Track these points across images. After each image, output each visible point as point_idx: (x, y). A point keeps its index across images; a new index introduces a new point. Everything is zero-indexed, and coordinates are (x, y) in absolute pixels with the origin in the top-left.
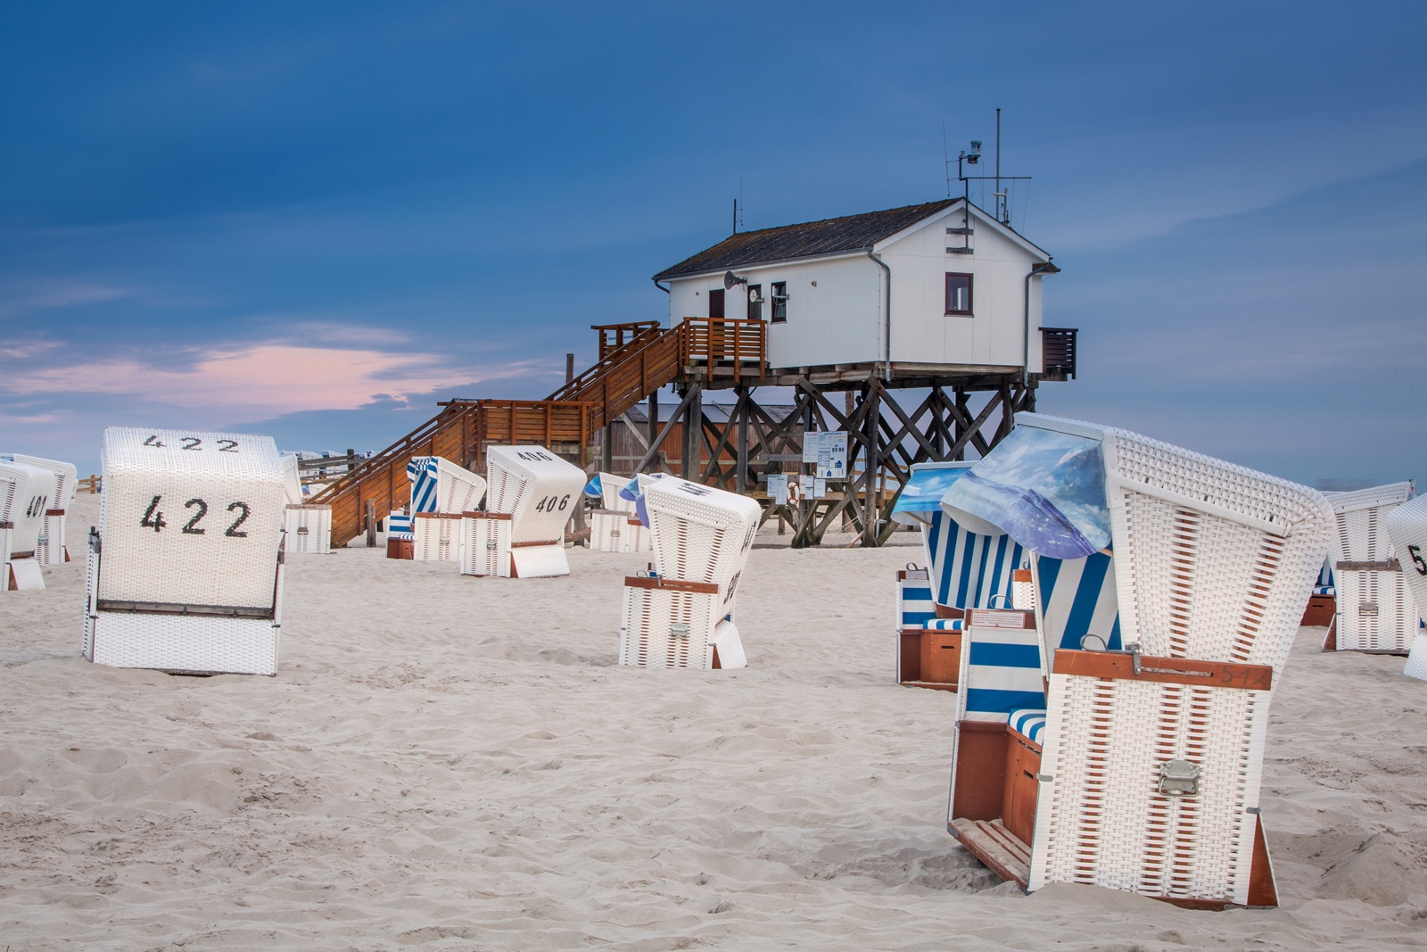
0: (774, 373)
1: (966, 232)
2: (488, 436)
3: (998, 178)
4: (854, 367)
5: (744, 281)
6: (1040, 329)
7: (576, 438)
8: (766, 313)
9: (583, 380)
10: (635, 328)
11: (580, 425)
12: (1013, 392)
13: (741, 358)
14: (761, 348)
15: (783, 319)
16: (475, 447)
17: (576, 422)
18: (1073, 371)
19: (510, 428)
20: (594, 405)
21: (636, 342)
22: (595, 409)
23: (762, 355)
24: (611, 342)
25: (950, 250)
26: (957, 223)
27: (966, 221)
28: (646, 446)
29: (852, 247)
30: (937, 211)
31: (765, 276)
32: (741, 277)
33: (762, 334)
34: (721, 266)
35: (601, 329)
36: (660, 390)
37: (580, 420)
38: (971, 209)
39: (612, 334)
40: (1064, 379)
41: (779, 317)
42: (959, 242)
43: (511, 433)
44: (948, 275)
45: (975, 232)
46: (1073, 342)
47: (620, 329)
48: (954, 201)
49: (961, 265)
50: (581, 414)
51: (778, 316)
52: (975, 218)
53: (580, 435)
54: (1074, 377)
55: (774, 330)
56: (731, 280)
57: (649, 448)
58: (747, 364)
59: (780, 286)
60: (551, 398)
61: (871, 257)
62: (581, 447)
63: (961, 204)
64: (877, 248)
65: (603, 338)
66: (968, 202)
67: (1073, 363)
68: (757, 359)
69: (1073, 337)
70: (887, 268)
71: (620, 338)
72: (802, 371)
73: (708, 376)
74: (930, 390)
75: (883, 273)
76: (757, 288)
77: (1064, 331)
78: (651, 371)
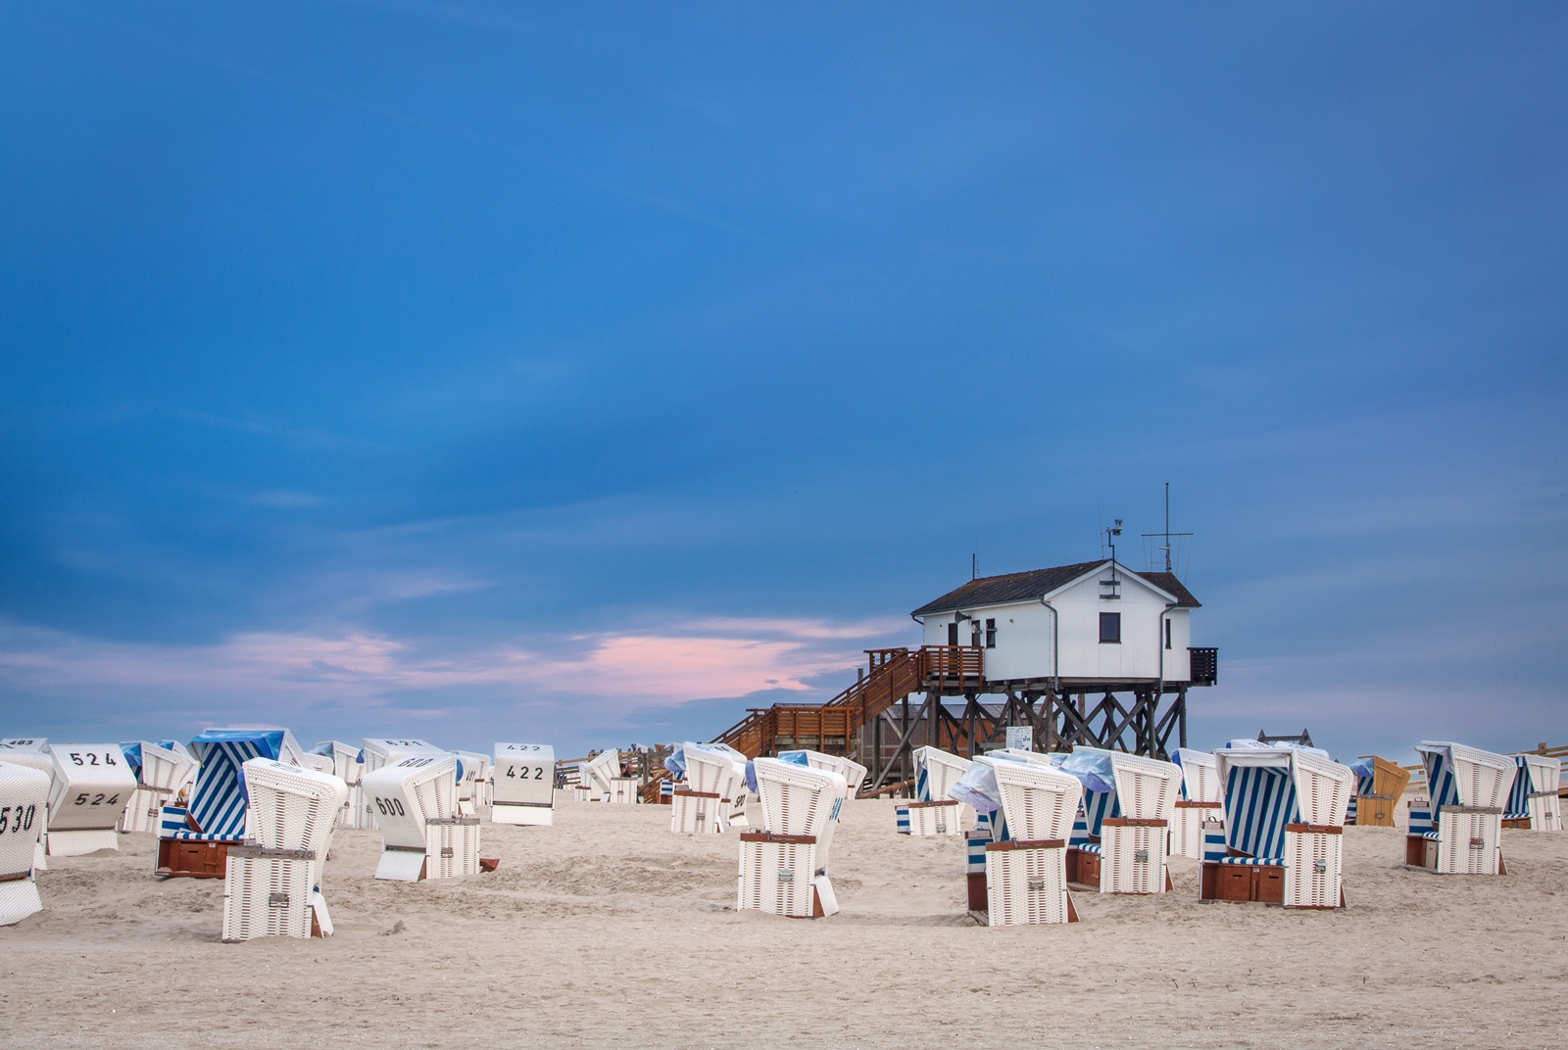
0: (989, 684)
1: (1113, 583)
2: (779, 733)
3: (1167, 534)
4: (1039, 680)
5: (969, 618)
6: (1188, 649)
7: (843, 734)
8: (983, 642)
9: (851, 691)
10: (893, 651)
11: (846, 724)
12: (1154, 696)
13: (964, 674)
14: (980, 666)
15: (993, 646)
16: (770, 740)
17: (843, 722)
18: (1214, 679)
19: (795, 727)
20: (856, 710)
21: (892, 662)
22: (857, 713)
23: (980, 671)
24: (877, 663)
25: (1102, 597)
26: (1108, 577)
27: (1113, 575)
28: (900, 735)
29: (1030, 596)
30: (1092, 569)
31: (982, 615)
32: (967, 615)
33: (980, 655)
34: (953, 607)
35: (871, 653)
36: (910, 694)
37: (846, 720)
38: (1116, 566)
39: (877, 656)
40: (1210, 685)
41: (991, 645)
42: (1109, 591)
43: (795, 730)
44: (1101, 614)
45: (1122, 583)
46: (1215, 658)
47: (883, 653)
48: (1105, 562)
49: (1110, 607)
50: (845, 716)
51: (991, 643)
52: (1121, 573)
53: (846, 731)
54: (1215, 684)
55: (989, 653)
56: (960, 617)
57: (903, 736)
58: (969, 678)
59: (991, 623)
60: (828, 705)
61: (1043, 603)
62: (846, 741)
63: (1109, 564)
64: (1047, 597)
65: (872, 659)
66: (1114, 561)
67: (1215, 673)
68: (977, 674)
69: (1215, 653)
70: (1055, 611)
71: (883, 659)
72: (1005, 683)
73: (939, 687)
74: (1103, 695)
75: (1052, 615)
76: (976, 623)
77: (1210, 650)
78: (898, 685)
